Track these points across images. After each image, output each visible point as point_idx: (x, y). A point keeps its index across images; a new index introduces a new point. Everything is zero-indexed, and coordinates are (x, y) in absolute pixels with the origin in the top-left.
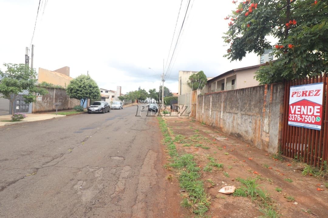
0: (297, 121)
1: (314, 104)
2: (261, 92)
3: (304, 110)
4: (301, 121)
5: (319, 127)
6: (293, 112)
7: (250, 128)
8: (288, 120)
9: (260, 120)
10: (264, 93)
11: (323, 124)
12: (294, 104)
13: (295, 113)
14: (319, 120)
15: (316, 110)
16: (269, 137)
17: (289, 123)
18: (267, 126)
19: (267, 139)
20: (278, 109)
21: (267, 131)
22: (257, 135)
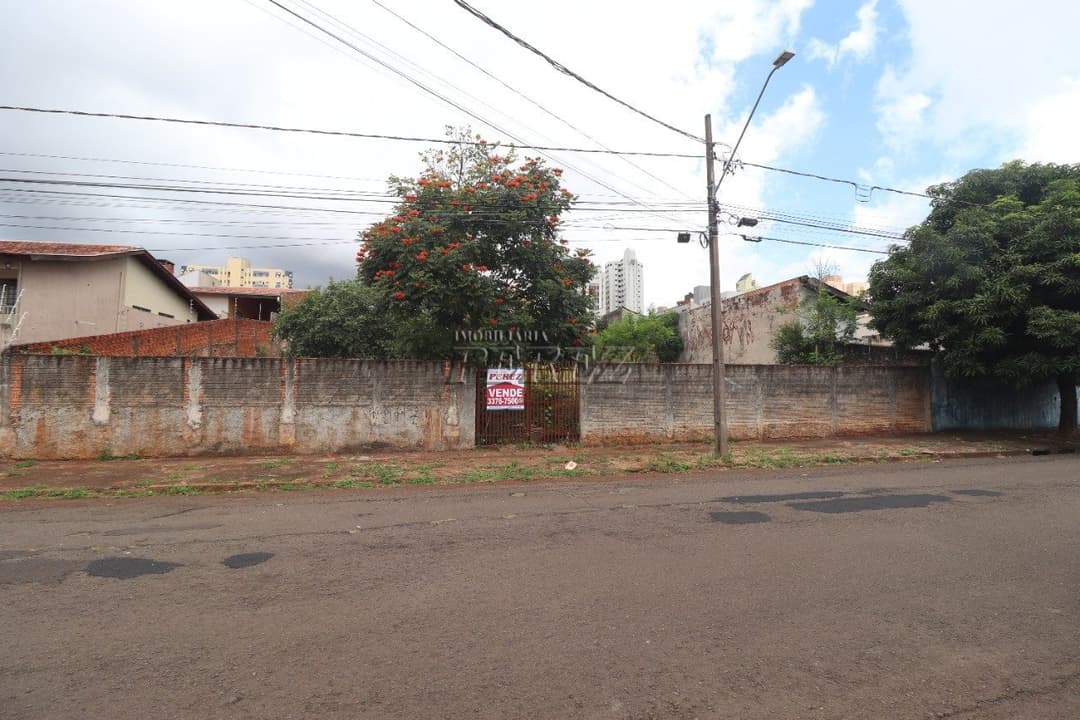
0: (498, 405)
1: (516, 387)
2: (438, 370)
3: (506, 392)
4: (503, 404)
5: (523, 407)
6: (492, 395)
7: (414, 426)
8: (486, 405)
9: (438, 411)
10: (443, 371)
11: (525, 404)
12: (492, 388)
13: (495, 396)
14: (522, 401)
15: (519, 392)
16: (459, 429)
17: (488, 408)
18: (455, 416)
19: (455, 434)
20: (472, 393)
21: (456, 423)
22: (434, 433)
